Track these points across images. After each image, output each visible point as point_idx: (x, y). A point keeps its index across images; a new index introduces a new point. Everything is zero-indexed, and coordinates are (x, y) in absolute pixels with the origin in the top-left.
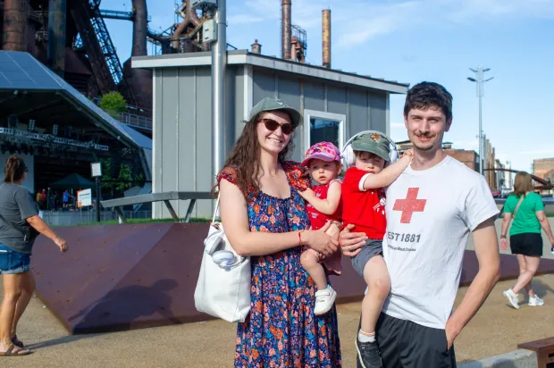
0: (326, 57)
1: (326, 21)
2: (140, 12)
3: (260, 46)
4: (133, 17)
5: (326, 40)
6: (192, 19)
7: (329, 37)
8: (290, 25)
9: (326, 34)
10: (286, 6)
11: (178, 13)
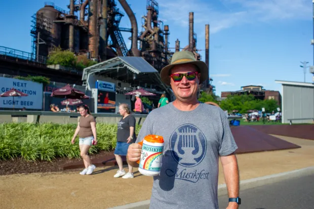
0: (207, 46)
1: (207, 30)
2: (134, 29)
3: (179, 42)
4: (132, 31)
5: (207, 38)
6: (150, 29)
7: (209, 37)
8: (193, 32)
9: (207, 35)
10: (191, 24)
11: (143, 27)
